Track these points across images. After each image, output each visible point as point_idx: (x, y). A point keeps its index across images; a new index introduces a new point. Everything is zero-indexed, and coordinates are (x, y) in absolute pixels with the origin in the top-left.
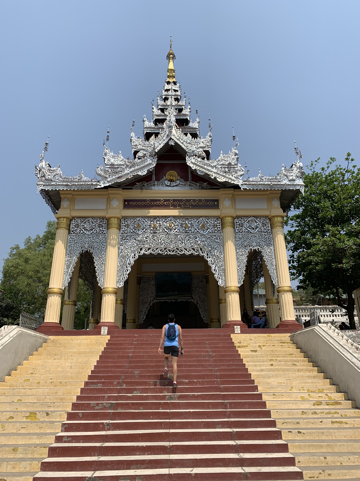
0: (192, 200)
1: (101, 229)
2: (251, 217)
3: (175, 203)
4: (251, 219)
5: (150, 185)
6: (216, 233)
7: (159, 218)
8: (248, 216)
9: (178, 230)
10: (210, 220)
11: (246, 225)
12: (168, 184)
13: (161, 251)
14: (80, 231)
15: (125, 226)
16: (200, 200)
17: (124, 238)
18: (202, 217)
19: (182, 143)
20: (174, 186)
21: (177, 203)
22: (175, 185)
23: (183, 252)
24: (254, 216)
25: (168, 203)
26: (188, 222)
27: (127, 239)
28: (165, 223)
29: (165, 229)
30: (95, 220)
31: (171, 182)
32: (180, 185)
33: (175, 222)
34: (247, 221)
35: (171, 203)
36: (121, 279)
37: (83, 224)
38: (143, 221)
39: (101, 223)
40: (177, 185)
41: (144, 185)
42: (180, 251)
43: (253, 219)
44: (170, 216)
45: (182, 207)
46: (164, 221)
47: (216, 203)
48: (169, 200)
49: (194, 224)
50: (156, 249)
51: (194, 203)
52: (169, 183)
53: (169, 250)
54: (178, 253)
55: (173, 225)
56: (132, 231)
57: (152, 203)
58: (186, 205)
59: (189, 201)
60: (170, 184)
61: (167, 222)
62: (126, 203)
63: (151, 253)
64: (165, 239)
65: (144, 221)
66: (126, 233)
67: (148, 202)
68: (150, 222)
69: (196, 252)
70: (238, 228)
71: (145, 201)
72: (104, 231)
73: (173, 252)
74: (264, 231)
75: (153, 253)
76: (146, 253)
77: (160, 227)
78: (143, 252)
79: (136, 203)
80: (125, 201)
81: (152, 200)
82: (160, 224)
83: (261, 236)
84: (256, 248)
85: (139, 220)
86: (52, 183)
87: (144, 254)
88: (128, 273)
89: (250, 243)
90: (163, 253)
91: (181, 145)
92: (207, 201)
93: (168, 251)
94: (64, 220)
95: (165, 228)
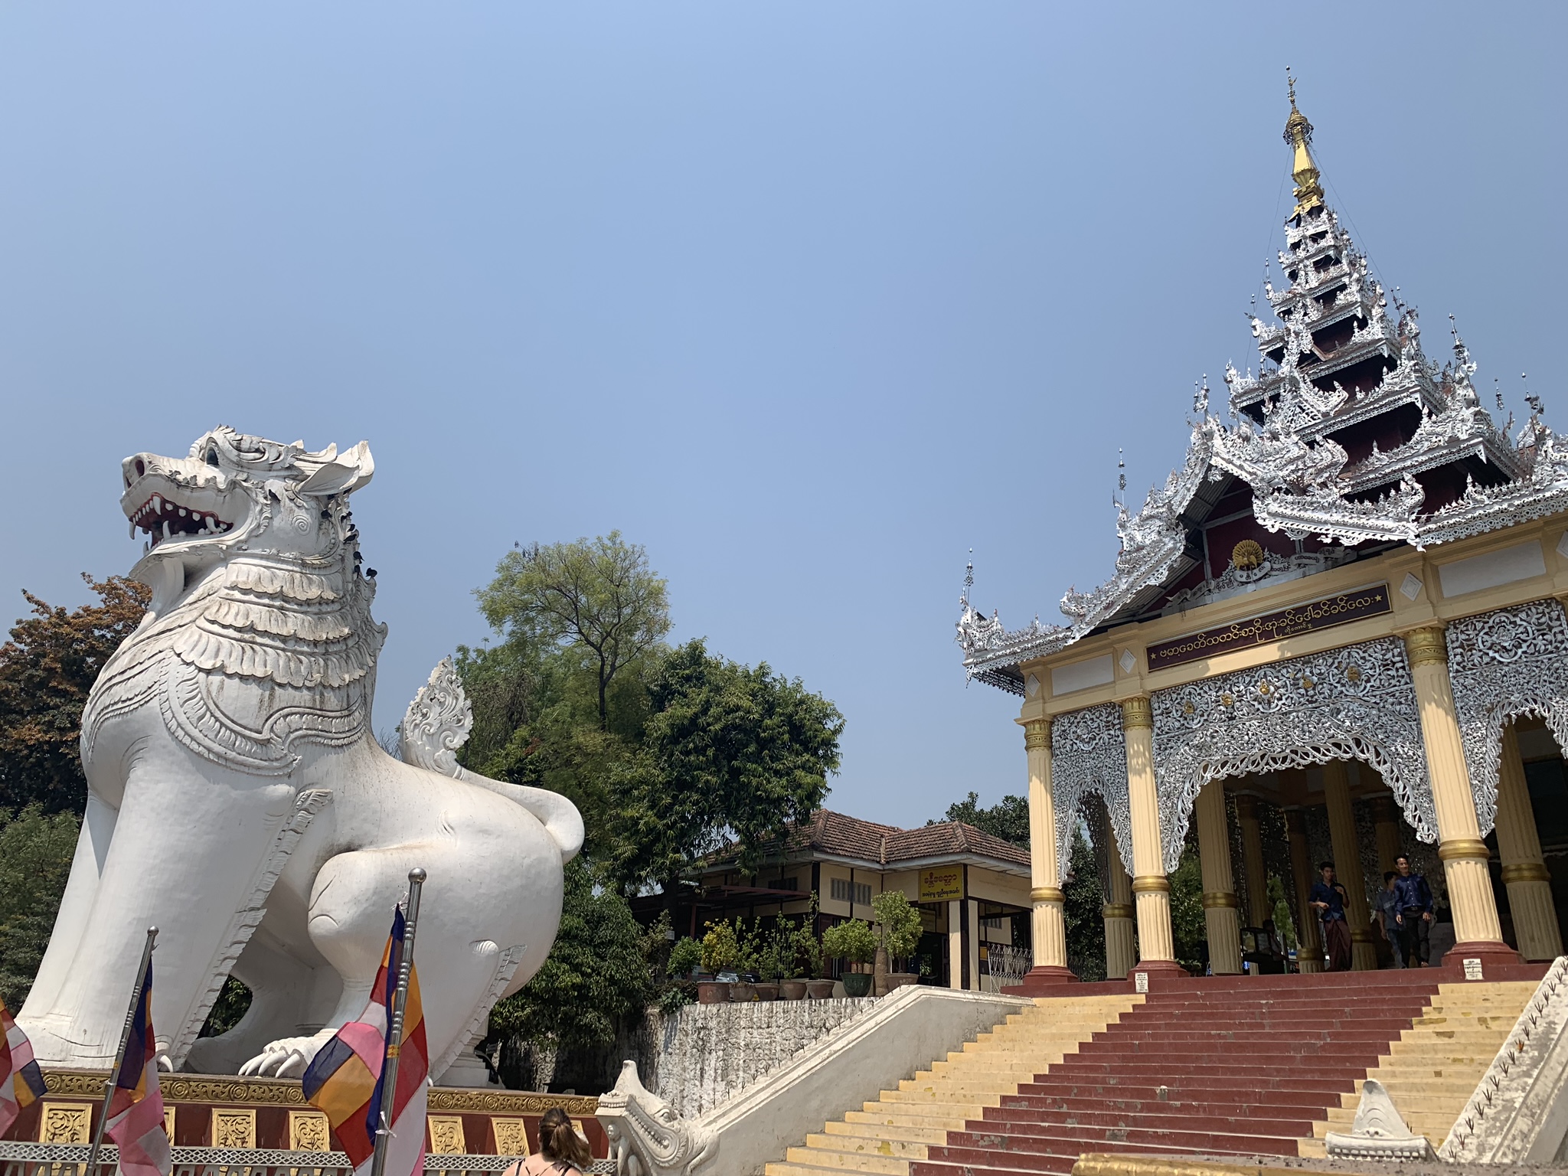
0: (1309, 606)
1: (1112, 732)
2: (1495, 613)
3: (1268, 626)
4: (1497, 620)
5: (1199, 594)
6: (1395, 686)
7: (1234, 676)
8: (1485, 614)
9: (1286, 699)
10: (1372, 650)
11: (1483, 642)
12: (1244, 579)
13: (1253, 764)
14: (1072, 745)
15: (1162, 714)
16: (1333, 601)
17: (1163, 746)
18: (1345, 647)
19: (1241, 467)
20: (1260, 579)
21: (1273, 625)
22: (1259, 575)
23: (1311, 759)
24: (1504, 610)
25: (1251, 631)
26: (1311, 672)
27: (1172, 748)
28: (1253, 686)
29: (1256, 703)
30: (1097, 714)
31: (1250, 572)
32: (1274, 573)
33: (1277, 677)
34: (1486, 630)
35: (1258, 629)
36: (1171, 851)
37: (1075, 729)
38: (1199, 694)
39: (1109, 719)
40: (1266, 574)
41: (1186, 598)
42: (1302, 757)
43: (1503, 619)
44: (1260, 666)
45: (1288, 634)
46: (1250, 682)
47: (1378, 598)
48: (1250, 623)
49: (1328, 673)
50: (1242, 762)
51: (1318, 613)
52: (1245, 574)
53: (1274, 760)
54: (1299, 764)
55: (1272, 689)
56: (1177, 724)
57: (1210, 642)
58: (1297, 624)
59: (1301, 610)
60: (1248, 576)
61: (1256, 682)
62: (1153, 656)
63: (1229, 775)
64: (1259, 730)
65: (1202, 691)
66: (1167, 733)
67: (1202, 640)
68: (1217, 692)
69: (1346, 752)
70: (1458, 658)
71: (1193, 639)
72: (1118, 736)
73: (1283, 762)
74: (1546, 650)
75: (1234, 773)
76: (1217, 776)
77: (1240, 701)
78: (1208, 775)
79: (1176, 651)
80: (1150, 650)
81: (1209, 634)
82: (1239, 691)
83: (1537, 667)
84: (1523, 709)
85: (1190, 693)
86: (988, 656)
87: (1213, 779)
88: (1183, 834)
89: (1503, 697)
90: (1259, 768)
91: (1236, 472)
92: (1351, 597)
93: (1271, 762)
94: (1034, 729)
95: (1254, 700)
